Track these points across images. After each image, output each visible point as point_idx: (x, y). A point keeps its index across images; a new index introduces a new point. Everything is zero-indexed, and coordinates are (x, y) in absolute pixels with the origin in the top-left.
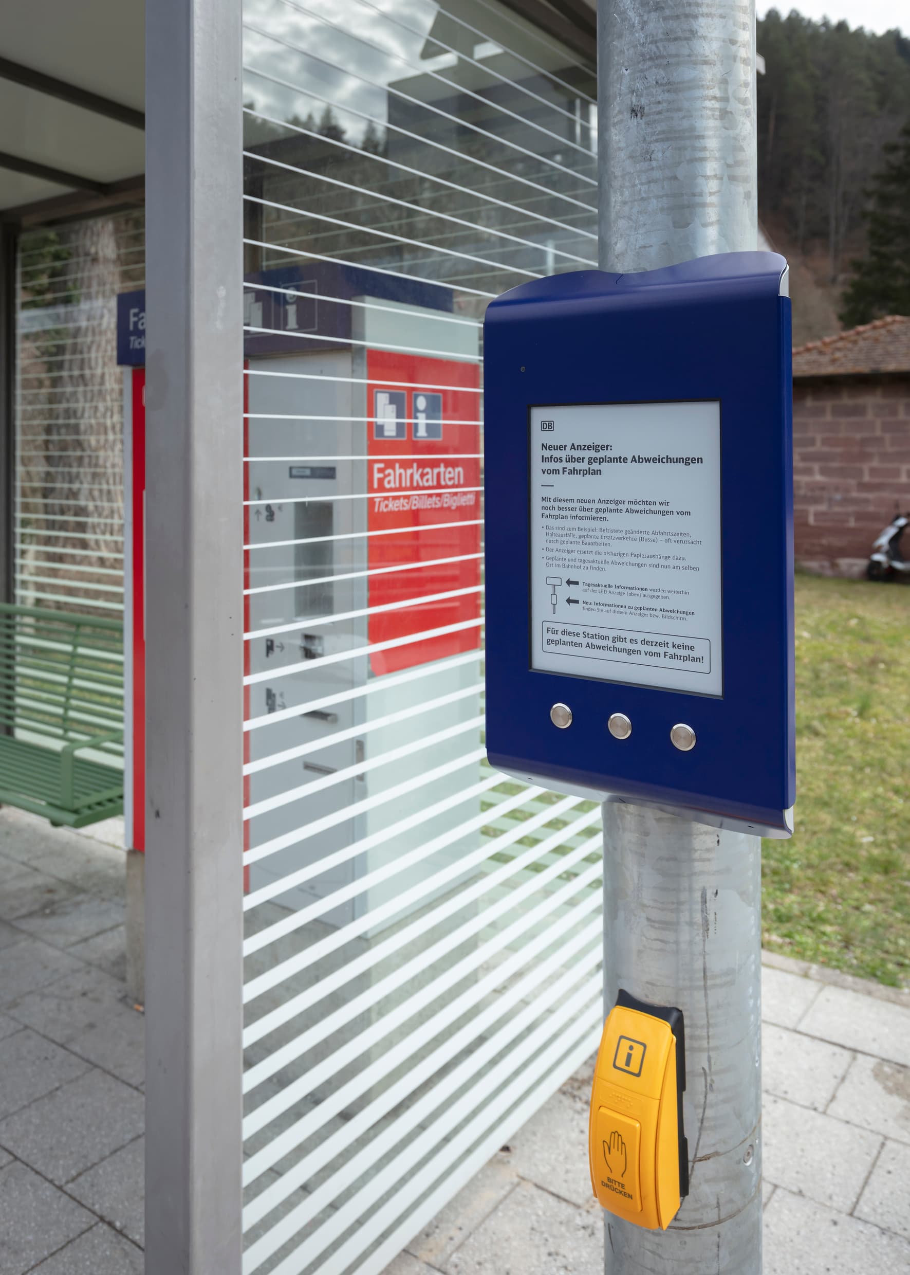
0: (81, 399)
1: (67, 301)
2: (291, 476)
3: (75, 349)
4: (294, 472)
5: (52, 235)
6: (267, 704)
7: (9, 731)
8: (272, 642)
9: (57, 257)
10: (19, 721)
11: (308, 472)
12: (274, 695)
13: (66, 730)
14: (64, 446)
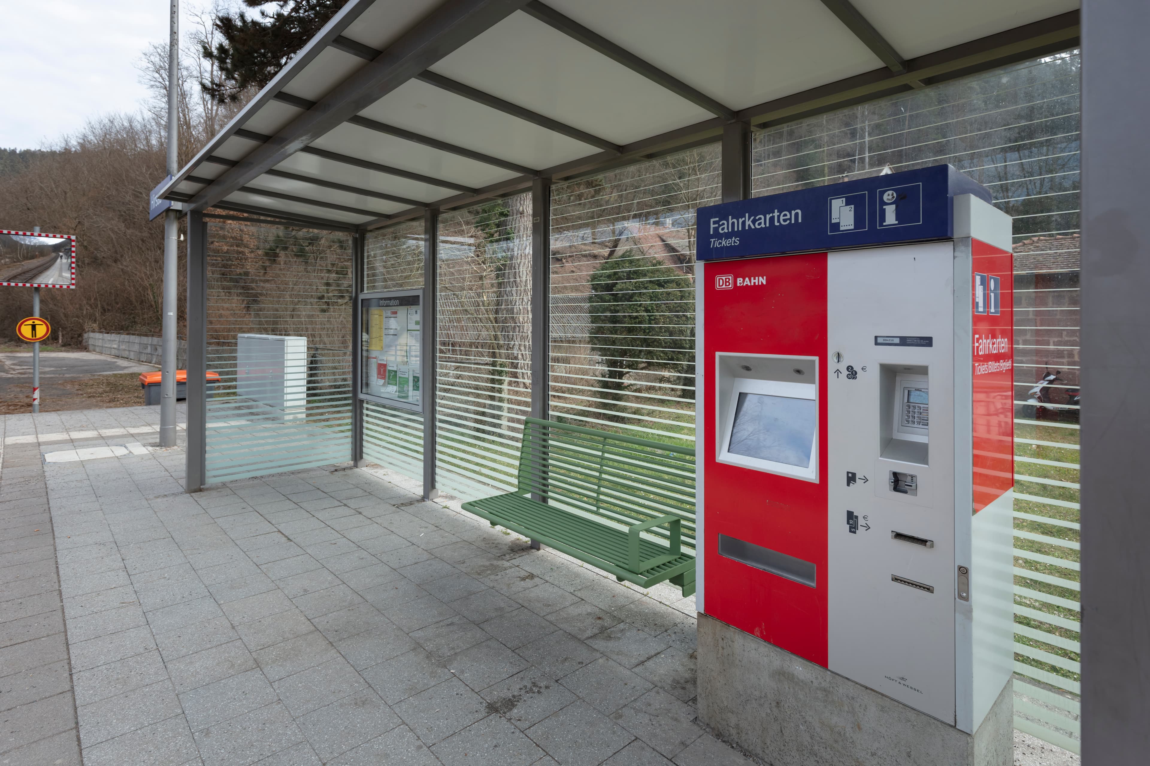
0: (515, 295)
1: (508, 239)
2: (877, 344)
3: (511, 267)
4: (880, 340)
5: (500, 201)
6: (848, 523)
7: (545, 500)
8: (854, 475)
9: (502, 214)
10: (550, 494)
11: (897, 341)
12: (857, 517)
13: (598, 508)
14: (505, 320)
